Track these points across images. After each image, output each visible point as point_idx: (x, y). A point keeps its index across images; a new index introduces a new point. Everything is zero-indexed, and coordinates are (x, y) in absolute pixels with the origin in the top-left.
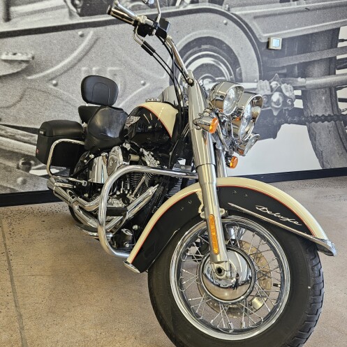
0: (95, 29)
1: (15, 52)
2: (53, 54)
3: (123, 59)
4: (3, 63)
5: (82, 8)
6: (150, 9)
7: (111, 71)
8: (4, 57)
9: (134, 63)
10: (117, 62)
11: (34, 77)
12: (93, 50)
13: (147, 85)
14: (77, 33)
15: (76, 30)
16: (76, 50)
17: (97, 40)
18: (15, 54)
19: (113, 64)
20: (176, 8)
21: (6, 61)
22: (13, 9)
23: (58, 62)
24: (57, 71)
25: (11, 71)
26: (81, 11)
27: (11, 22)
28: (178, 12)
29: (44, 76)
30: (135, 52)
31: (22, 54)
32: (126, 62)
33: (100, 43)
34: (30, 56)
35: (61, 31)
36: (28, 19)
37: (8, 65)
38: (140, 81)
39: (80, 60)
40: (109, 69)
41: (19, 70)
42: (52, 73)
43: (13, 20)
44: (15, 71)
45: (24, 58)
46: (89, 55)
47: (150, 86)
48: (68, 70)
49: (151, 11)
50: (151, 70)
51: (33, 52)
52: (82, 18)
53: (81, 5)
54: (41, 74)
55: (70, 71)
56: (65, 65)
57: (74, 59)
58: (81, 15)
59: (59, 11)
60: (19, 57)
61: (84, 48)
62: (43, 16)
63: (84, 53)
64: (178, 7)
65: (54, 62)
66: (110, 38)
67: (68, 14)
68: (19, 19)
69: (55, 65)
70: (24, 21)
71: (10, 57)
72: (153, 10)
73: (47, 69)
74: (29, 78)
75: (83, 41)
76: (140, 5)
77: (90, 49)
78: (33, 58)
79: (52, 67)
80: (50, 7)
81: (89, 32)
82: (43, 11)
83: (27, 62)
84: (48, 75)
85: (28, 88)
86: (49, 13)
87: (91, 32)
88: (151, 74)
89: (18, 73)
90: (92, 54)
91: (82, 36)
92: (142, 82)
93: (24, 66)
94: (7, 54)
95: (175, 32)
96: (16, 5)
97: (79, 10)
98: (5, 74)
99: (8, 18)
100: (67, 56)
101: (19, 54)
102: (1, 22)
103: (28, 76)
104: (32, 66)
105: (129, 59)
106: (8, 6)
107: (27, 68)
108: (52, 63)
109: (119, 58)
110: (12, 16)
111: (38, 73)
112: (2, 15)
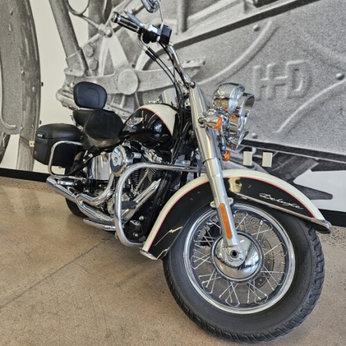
0: (274, 18)
1: (188, 60)
2: (223, 56)
3: (310, 49)
7: (290, 65)
9: (327, 51)
10: (302, 53)
11: (203, 82)
12: (269, 44)
14: (251, 27)
15: (251, 25)
16: (248, 47)
17: (275, 30)
18: (188, 62)
19: (296, 56)
22: (190, 18)
23: (228, 64)
24: (226, 73)
27: (187, 32)
29: (213, 81)
30: (330, 36)
31: (195, 60)
32: (315, 51)
33: (280, 33)
34: (201, 61)
35: (233, 29)
36: (203, 25)
38: (335, 73)
39: (252, 58)
40: (288, 63)
41: (191, 76)
42: (221, 76)
43: (189, 29)
45: (196, 64)
46: (264, 50)
48: (238, 70)
51: (204, 58)
52: (259, 9)
54: (210, 79)
55: (240, 72)
56: (235, 66)
57: (245, 57)
58: (258, 5)
59: (233, 8)
60: (192, 64)
61: (259, 44)
62: (217, 17)
63: (257, 49)
65: (224, 64)
66: (294, 24)
67: (243, 9)
68: (194, 27)
69: (225, 68)
70: (199, 28)
71: (185, 65)
73: (216, 73)
75: (258, 35)
77: (265, 44)
78: (204, 63)
79: (222, 69)
80: (225, 5)
81: (266, 24)
82: (217, 12)
83: (198, 68)
84: (217, 78)
86: (223, 13)
87: (269, 22)
90: (268, 49)
91: (257, 30)
92: (339, 75)
93: (196, 72)
96: (192, 13)
99: (185, 29)
100: (238, 57)
101: (192, 62)
102: (180, 33)
103: (199, 81)
104: (203, 72)
105: (320, 46)
106: (186, 15)
107: (198, 74)
108: (221, 66)
109: (305, 48)
110: (188, 25)
111: (207, 78)
112: (180, 26)
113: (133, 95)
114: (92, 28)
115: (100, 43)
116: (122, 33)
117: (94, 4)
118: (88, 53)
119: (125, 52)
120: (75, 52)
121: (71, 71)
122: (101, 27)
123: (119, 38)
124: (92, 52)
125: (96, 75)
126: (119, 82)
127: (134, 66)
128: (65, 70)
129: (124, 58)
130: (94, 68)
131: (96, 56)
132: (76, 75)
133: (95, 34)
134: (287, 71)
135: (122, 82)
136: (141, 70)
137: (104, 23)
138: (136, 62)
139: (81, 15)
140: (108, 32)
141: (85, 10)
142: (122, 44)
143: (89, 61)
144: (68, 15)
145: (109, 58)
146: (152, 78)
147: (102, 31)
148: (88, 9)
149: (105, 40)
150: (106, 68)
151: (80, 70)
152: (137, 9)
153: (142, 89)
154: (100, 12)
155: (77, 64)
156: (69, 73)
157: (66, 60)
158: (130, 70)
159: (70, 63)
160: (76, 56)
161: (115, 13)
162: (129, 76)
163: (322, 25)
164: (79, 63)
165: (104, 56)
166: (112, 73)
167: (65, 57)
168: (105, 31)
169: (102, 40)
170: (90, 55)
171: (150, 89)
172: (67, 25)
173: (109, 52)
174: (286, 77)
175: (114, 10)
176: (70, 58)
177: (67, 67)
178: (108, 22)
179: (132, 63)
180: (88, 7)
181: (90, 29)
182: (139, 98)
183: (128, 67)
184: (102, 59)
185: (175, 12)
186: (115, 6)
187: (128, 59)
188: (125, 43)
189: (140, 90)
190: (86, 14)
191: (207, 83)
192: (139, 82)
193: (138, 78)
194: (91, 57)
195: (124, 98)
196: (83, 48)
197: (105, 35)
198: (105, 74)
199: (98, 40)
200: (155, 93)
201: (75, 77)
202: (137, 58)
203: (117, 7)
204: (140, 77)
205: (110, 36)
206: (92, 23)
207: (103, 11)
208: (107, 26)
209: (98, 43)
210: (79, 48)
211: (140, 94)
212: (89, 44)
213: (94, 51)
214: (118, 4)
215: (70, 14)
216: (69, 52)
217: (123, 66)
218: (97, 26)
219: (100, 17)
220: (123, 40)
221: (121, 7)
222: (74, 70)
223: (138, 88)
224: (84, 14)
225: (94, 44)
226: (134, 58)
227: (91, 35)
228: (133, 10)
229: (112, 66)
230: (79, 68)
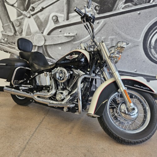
0: (105, 19)
2: (84, 32)
3: (117, 32)
4: (65, 37)
5: (99, 10)
6: (134, 6)
7: (111, 38)
8: (65, 35)
9: (123, 34)
10: (114, 34)
11: (76, 42)
12: (103, 29)
13: (130, 44)
17: (105, 24)
18: (69, 33)
19: (112, 35)
20: (151, 4)
21: (66, 36)
22: (70, 15)
24: (86, 39)
25: (67, 41)
26: (99, 12)
27: (69, 20)
28: (151, 5)
30: (124, 28)
31: (72, 33)
32: (119, 33)
33: (107, 26)
34: (75, 34)
36: (76, 18)
37: (66, 38)
39: (96, 34)
40: (110, 37)
41: (71, 40)
43: (70, 19)
44: (69, 40)
45: (73, 35)
46: (101, 31)
47: (131, 45)
49: (135, 7)
50: (132, 37)
51: (76, 32)
52: (99, 15)
53: (99, 9)
54: (79, 41)
58: (98, 14)
60: (71, 34)
61: (99, 29)
63: (98, 31)
64: (152, 3)
65: (85, 36)
66: (112, 23)
68: (72, 19)
69: (85, 37)
70: (74, 19)
71: (68, 35)
72: (136, 6)
73: (82, 39)
74: (74, 43)
75: (98, 25)
76: (129, 5)
77: (101, 29)
78: (76, 34)
79: (84, 38)
81: (101, 21)
83: (74, 36)
85: (73, 47)
87: (102, 21)
88: (132, 38)
89: (70, 41)
90: (102, 31)
91: (98, 23)
93: (73, 38)
94: (66, 34)
95: (149, 16)
96: (71, 13)
97: (98, 11)
98: (65, 41)
99: (68, 19)
101: (71, 33)
102: (65, 20)
103: (74, 42)
104: (76, 38)
105: (121, 32)
106: (68, 13)
107: (74, 39)
108: (84, 36)
109: (116, 32)
110: (69, 17)
111: (78, 41)
112: (66, 18)
113: (42, 46)
114: (19, 12)
115: (24, 20)
116: (36, 17)
117: (20, 1)
118: (17, 24)
119: (38, 26)
120: (8, 23)
121: (6, 32)
122: (24, 13)
123: (35, 19)
124: (19, 24)
125: (21, 35)
126: (34, 40)
127: (42, 33)
128: (2, 32)
129: (37, 29)
130: (20, 32)
131: (21, 26)
132: (9, 35)
133: (20, 16)
134: (109, 40)
135: (36, 40)
136: (46, 35)
137: (26, 11)
138: (43, 31)
139: (13, 5)
140: (28, 16)
141: (15, 3)
142: (36, 22)
143: (17, 29)
144: (4, 4)
145: (29, 28)
146: (52, 39)
147: (24, 15)
148: (16, 3)
149: (26, 19)
150: (27, 32)
151: (12, 32)
152: (44, 7)
153: (47, 44)
154: (24, 5)
155: (9, 29)
156: (4, 33)
157: (3, 26)
158: (41, 35)
159: (5, 28)
160: (9, 25)
161: (32, 7)
162: (39, 37)
163: (121, 24)
164: (11, 29)
165: (26, 26)
166: (31, 35)
167: (2, 25)
168: (26, 15)
169: (25, 19)
170: (17, 25)
171: (51, 44)
172: (3, 9)
173: (29, 25)
174: (109, 42)
175: (32, 5)
176: (5, 26)
177: (3, 30)
178: (28, 11)
179: (41, 32)
180: (17, 2)
181: (17, 13)
182: (45, 48)
183: (39, 33)
184: (25, 28)
185: (63, 11)
186: (32, 4)
187: (39, 29)
188: (38, 22)
189: (45, 44)
190: (16, 5)
191: (78, 43)
192: (45, 40)
193: (45, 39)
194: (18, 26)
195: (37, 47)
196: (13, 22)
197: (26, 16)
198: (26, 35)
199: (22, 18)
200: (53, 46)
201: (8, 36)
202: (44, 29)
203: (34, 4)
204: (45, 38)
205: (29, 17)
206: (19, 10)
207: (26, 5)
208: (28, 13)
209: (22, 20)
210: (10, 21)
211: (46, 46)
212: (17, 20)
213: (20, 24)
214: (34, 3)
215: (6, 4)
216: (4, 22)
217: (37, 32)
218: (22, 12)
219: (24, 8)
220: (37, 20)
221: (36, 5)
222: (7, 32)
223: (45, 43)
224: (14, 5)
225: (20, 20)
226: (43, 29)
227: (18, 16)
228: (42, 7)
229: (30, 32)
230: (11, 31)
